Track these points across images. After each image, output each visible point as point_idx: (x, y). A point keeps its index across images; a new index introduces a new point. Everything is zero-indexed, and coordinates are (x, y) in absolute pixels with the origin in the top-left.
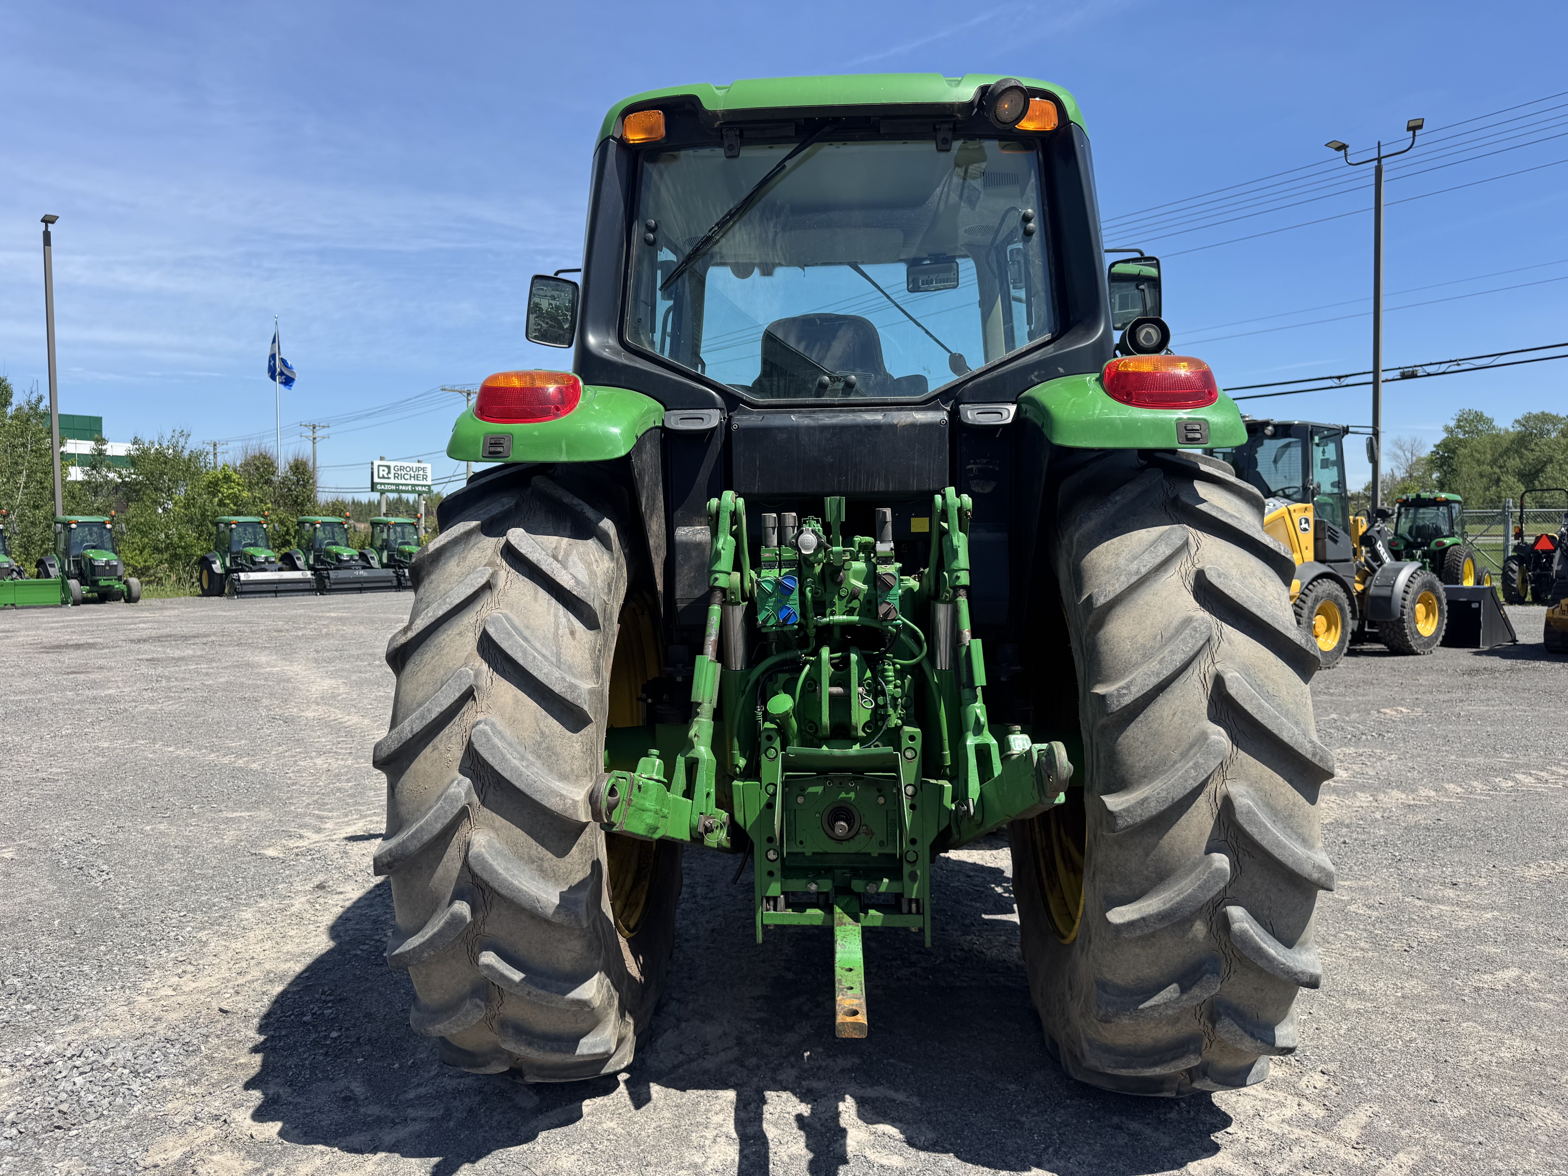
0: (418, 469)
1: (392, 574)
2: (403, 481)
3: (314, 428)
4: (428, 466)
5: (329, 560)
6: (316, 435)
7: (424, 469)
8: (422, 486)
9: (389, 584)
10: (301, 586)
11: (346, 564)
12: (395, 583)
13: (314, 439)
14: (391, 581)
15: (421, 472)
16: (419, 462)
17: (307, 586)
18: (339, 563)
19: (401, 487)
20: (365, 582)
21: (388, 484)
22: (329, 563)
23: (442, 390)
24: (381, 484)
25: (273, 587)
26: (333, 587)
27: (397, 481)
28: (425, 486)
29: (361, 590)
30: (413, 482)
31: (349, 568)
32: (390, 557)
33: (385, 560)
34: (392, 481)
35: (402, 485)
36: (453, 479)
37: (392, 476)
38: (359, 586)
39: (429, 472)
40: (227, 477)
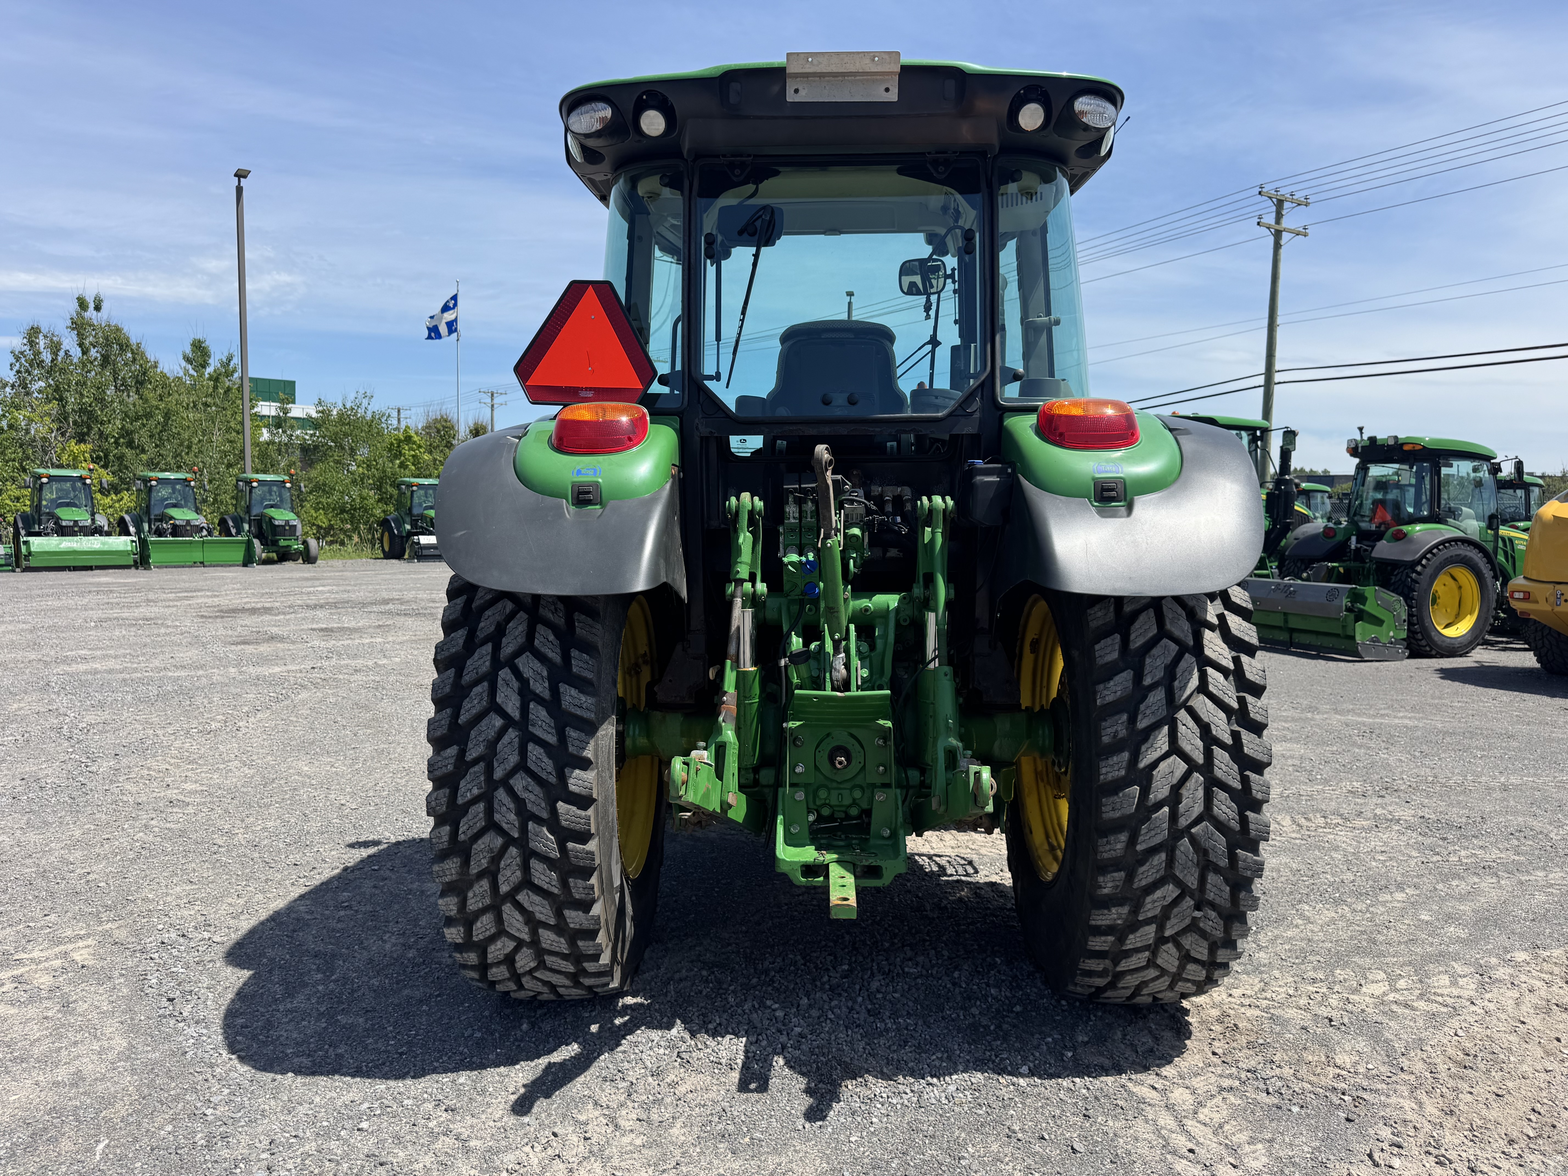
3: (492, 395)
6: (494, 402)
40: (408, 439)
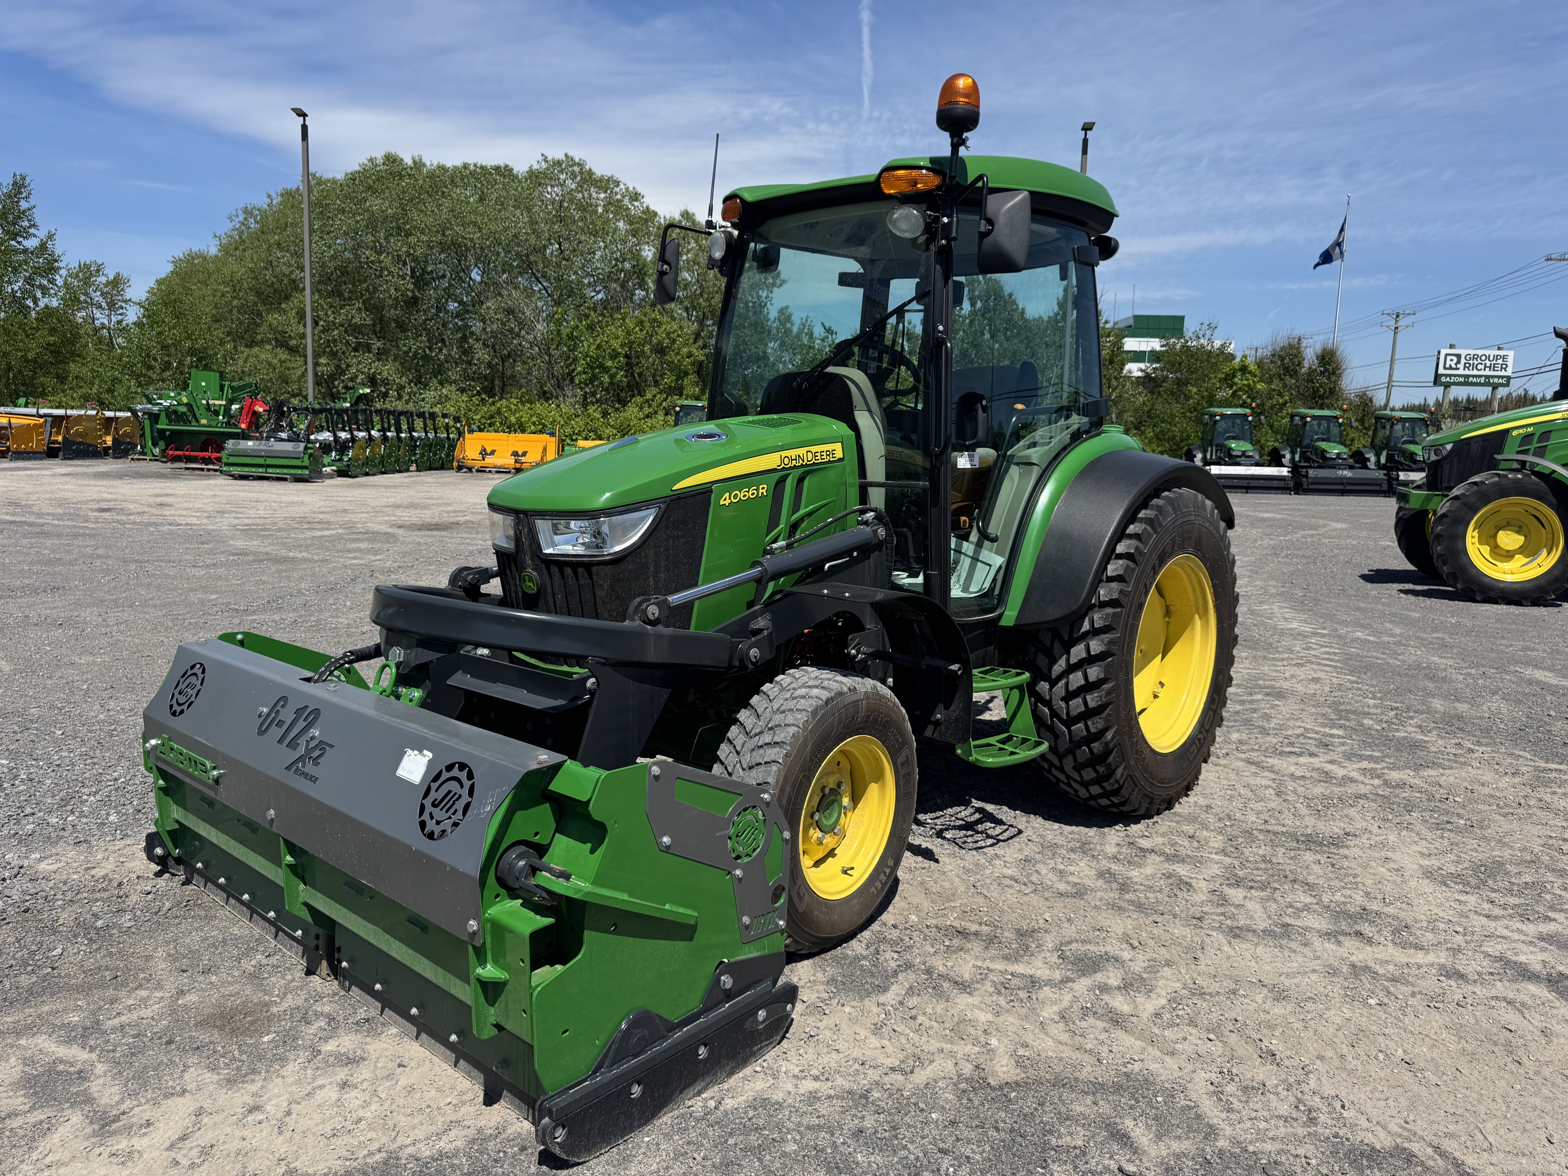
0: (1496, 357)
1: (1382, 476)
2: (1475, 372)
3: (1398, 316)
4: (1511, 354)
5: (1314, 457)
6: (1399, 324)
7: (1504, 358)
8: (1499, 377)
9: (1378, 488)
10: (1275, 483)
11: (1330, 463)
12: (1385, 487)
13: (1396, 328)
14: (1380, 485)
15: (1500, 361)
16: (1499, 349)
17: (1281, 484)
18: (1325, 461)
19: (1471, 379)
20: (1349, 484)
21: (1455, 376)
22: (1314, 461)
23: (1547, 260)
24: (1446, 376)
25: (1244, 483)
26: (1311, 487)
27: (1467, 372)
28: (1502, 377)
29: (1343, 492)
30: (1487, 372)
31: (1333, 467)
32: (1390, 458)
33: (1383, 460)
34: (1461, 372)
35: (1473, 376)
36: (1543, 370)
37: (1461, 366)
38: (1341, 487)
39: (1510, 362)
40: (1244, 369)
